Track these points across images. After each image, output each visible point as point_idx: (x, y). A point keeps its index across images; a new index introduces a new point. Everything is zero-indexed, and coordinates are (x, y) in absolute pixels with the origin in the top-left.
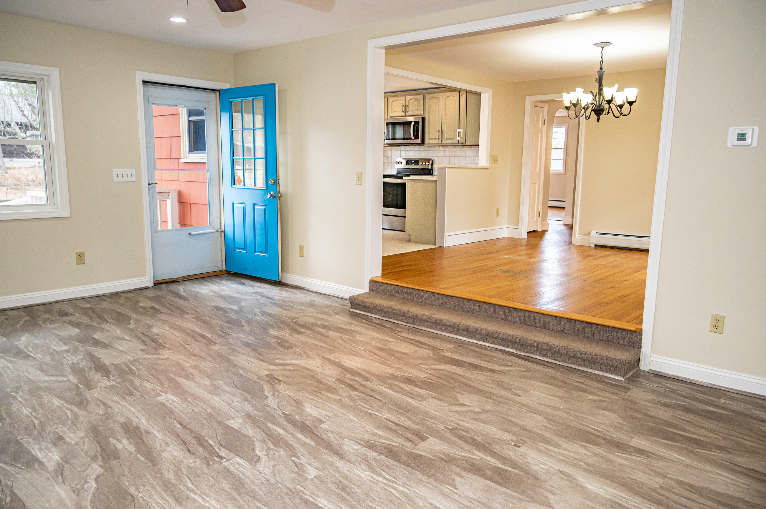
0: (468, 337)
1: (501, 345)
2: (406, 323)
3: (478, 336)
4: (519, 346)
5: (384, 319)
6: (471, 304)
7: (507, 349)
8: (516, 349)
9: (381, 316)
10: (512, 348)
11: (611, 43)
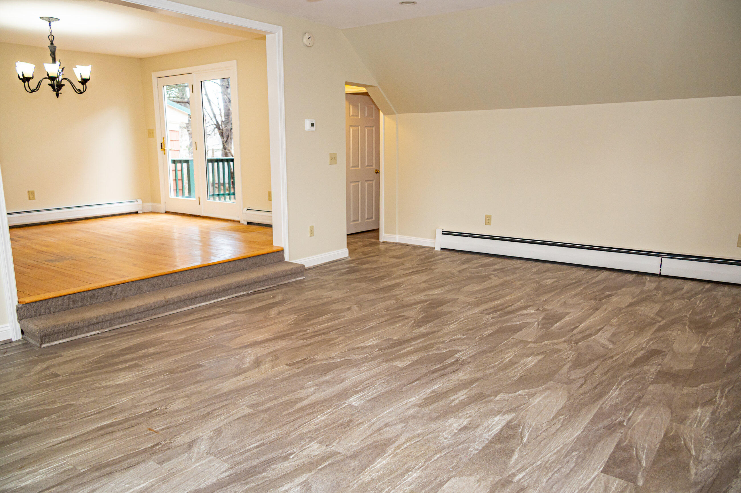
0: (205, 301)
1: (233, 294)
2: (136, 320)
3: (214, 296)
4: (245, 288)
5: (106, 330)
6: (170, 279)
7: (239, 294)
8: (244, 291)
9: (98, 330)
10: (241, 292)
11: (58, 19)
